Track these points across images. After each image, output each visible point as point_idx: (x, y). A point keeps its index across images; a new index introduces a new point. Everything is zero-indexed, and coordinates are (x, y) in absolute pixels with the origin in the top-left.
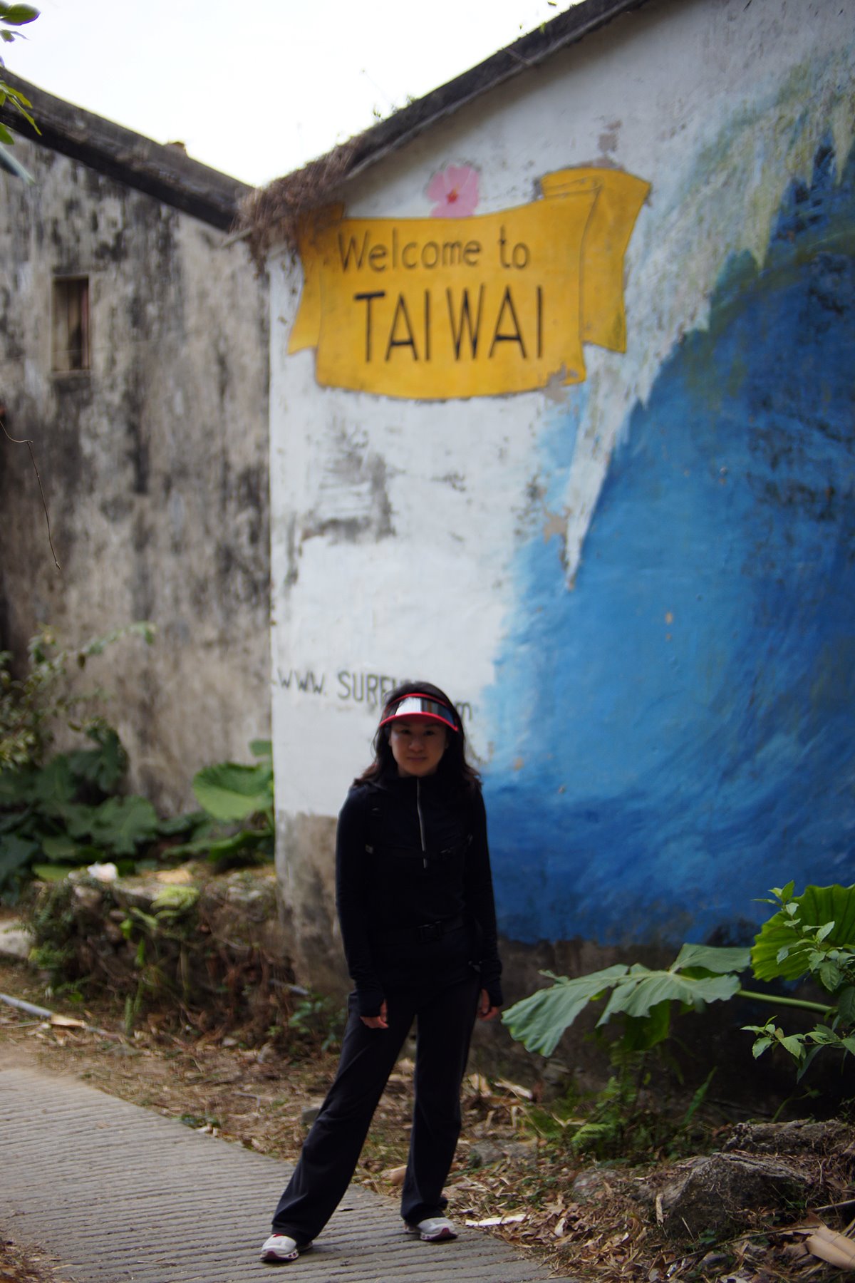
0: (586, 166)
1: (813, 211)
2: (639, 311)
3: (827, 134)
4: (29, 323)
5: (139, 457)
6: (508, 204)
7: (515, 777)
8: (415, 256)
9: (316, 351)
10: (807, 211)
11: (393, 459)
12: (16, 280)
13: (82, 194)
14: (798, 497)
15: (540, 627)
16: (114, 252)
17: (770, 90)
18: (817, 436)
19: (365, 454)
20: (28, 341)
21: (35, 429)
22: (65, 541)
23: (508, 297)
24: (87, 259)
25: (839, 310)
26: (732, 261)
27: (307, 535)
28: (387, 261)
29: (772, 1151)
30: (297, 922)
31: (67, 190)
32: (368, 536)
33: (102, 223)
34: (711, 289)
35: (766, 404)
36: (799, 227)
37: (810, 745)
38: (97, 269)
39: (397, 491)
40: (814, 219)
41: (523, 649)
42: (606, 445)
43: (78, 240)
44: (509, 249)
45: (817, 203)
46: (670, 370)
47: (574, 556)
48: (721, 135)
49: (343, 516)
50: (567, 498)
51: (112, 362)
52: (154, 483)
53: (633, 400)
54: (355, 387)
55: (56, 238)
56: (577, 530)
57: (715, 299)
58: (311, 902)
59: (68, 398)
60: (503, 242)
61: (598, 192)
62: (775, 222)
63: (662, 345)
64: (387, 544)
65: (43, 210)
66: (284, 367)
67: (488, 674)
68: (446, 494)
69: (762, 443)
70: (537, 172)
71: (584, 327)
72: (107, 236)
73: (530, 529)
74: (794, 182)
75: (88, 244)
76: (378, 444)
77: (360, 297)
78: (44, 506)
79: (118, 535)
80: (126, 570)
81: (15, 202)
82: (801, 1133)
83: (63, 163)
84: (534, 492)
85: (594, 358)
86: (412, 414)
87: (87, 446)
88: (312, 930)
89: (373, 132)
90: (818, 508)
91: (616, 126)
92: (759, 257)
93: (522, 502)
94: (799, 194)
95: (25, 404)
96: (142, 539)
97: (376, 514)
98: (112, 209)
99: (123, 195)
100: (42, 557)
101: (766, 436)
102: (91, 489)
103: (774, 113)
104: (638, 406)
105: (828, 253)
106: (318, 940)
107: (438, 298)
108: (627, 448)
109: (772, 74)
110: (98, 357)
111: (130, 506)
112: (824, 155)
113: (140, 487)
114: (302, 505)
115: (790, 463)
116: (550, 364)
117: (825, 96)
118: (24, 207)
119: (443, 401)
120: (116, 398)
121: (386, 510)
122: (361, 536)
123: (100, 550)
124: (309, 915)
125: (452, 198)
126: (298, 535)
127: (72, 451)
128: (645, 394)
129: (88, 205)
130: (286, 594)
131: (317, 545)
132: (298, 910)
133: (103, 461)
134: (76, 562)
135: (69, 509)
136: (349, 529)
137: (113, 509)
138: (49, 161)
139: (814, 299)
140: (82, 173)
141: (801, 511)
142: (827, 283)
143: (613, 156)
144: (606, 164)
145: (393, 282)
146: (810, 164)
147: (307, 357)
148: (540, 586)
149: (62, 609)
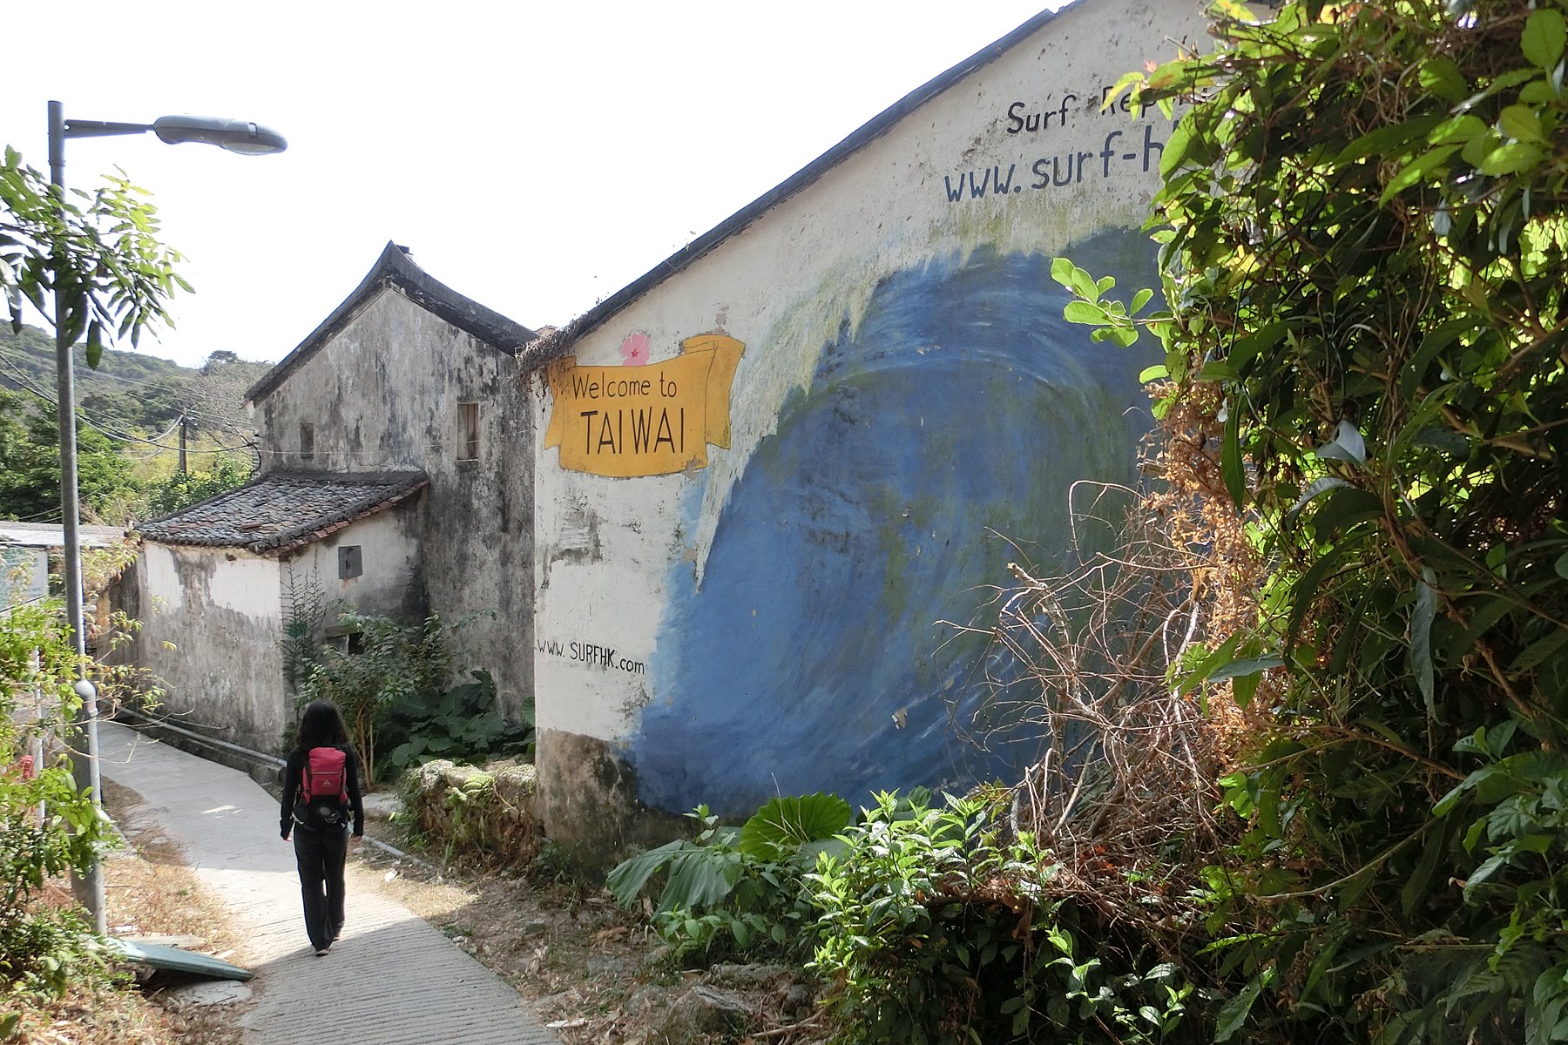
0: (709, 333)
1: (838, 360)
2: (738, 424)
3: (846, 312)
4: (444, 430)
5: (504, 510)
6: (666, 357)
7: (668, 709)
8: (614, 389)
9: (560, 447)
10: (835, 360)
11: (600, 513)
12: (437, 404)
13: (474, 354)
14: (828, 538)
15: (682, 617)
16: (491, 389)
17: (815, 284)
18: (839, 500)
19: (585, 509)
20: (443, 441)
21: (447, 493)
22: (463, 559)
23: (665, 414)
24: (477, 393)
25: (852, 422)
26: (791, 392)
27: (553, 560)
28: (599, 392)
29: (732, 988)
30: (547, 798)
31: (466, 351)
32: (586, 560)
33: (485, 372)
34: (779, 409)
35: (809, 480)
36: (830, 370)
37: (836, 693)
38: (483, 399)
39: (604, 533)
40: (838, 365)
41: (672, 630)
42: (719, 506)
43: (472, 381)
44: (666, 385)
45: (840, 355)
46: (755, 459)
47: (700, 575)
48: (785, 313)
49: (573, 547)
50: (697, 538)
51: (491, 454)
52: (512, 526)
53: (734, 478)
54: (581, 470)
55: (460, 380)
56: (702, 558)
57: (781, 416)
58: (554, 785)
59: (466, 475)
60: (662, 381)
61: (715, 350)
62: (815, 368)
63: (751, 444)
64: (597, 564)
65: (452, 362)
66: (542, 456)
67: (652, 645)
68: (630, 534)
69: (806, 504)
70: (681, 337)
71: (707, 433)
72: (488, 379)
73: (676, 557)
74: (827, 341)
75: (477, 383)
76: (593, 504)
77: (583, 414)
78: (452, 538)
79: (492, 556)
80: (497, 577)
81: (437, 359)
82: (754, 975)
83: (463, 334)
84: (678, 534)
85: (712, 451)
86: (612, 486)
87: (476, 503)
88: (555, 803)
89: (591, 313)
90: (839, 545)
91: (726, 308)
92: (807, 389)
93: (672, 540)
94: (830, 349)
95: (441, 478)
96: (505, 559)
97: (591, 546)
98: (491, 363)
99: (496, 355)
100: (450, 569)
101: (809, 501)
102: (478, 529)
103: (816, 299)
104: (737, 481)
105: (846, 386)
106: (559, 809)
107: (626, 416)
108: (730, 507)
109: (815, 274)
110: (482, 451)
111: (500, 539)
112: (845, 324)
113: (505, 528)
114: (551, 541)
115: (823, 517)
116: (687, 456)
117: (846, 287)
118: (441, 361)
119: (628, 478)
120: (492, 476)
121: (597, 544)
122: (583, 560)
123: (483, 564)
124: (554, 794)
125: (634, 354)
126: (549, 558)
127: (467, 506)
128: (740, 475)
129: (477, 360)
130: (542, 595)
131: (560, 563)
132: (547, 790)
133: (485, 512)
134: (469, 571)
135: (465, 541)
136: (576, 555)
137: (489, 541)
138: (455, 333)
139: (838, 415)
140: (473, 341)
141: (829, 546)
142: (845, 405)
143: (724, 327)
144: (721, 332)
145: (602, 405)
146: (837, 330)
147: (555, 450)
148: (681, 592)
149: (460, 600)
